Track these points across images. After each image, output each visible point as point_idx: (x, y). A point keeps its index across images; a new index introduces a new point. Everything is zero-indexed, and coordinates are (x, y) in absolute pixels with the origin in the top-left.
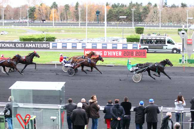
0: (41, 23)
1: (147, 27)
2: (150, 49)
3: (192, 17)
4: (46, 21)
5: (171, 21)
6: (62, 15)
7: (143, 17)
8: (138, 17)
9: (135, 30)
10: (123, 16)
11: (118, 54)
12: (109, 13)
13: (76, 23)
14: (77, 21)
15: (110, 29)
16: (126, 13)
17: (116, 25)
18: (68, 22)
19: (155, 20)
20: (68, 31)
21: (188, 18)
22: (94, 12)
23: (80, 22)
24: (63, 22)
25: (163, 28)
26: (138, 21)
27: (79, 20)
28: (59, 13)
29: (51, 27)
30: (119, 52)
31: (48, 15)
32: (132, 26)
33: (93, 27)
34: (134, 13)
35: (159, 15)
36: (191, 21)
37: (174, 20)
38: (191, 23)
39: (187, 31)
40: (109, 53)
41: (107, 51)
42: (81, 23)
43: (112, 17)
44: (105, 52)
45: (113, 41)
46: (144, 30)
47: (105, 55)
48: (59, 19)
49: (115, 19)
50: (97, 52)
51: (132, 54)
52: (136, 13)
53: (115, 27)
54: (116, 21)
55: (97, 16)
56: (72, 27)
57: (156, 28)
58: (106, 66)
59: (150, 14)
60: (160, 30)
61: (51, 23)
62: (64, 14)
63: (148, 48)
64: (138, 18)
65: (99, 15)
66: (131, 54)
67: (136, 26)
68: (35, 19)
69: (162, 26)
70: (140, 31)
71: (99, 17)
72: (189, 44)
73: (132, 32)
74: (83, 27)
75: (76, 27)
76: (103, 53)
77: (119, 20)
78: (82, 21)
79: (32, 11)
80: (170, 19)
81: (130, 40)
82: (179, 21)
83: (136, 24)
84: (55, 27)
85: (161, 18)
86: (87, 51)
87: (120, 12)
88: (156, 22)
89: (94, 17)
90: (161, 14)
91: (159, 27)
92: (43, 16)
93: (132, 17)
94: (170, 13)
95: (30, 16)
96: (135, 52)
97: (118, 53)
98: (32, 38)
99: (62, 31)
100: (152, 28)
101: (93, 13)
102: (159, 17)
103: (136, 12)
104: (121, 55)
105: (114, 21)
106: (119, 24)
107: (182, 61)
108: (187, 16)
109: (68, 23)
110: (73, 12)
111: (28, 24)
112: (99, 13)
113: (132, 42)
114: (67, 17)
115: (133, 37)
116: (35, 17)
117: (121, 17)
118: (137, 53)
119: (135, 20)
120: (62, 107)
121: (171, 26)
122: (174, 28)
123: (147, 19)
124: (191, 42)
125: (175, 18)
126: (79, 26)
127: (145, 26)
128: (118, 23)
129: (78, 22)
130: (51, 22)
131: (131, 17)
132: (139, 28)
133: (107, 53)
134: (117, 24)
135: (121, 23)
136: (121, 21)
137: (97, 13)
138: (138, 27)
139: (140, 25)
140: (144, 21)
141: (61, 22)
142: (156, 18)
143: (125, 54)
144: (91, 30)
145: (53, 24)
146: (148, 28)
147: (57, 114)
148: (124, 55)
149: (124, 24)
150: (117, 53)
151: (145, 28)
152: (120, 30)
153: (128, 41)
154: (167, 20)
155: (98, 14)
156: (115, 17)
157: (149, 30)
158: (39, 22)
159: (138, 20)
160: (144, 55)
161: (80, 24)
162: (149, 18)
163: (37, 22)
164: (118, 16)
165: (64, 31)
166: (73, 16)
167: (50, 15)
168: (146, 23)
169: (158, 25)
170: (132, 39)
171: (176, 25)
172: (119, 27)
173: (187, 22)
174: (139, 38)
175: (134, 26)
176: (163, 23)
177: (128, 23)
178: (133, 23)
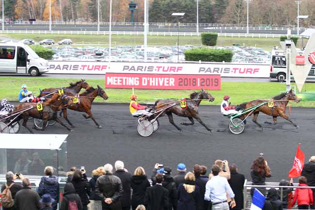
0: (27, 25)
1: (222, 32)
3: (306, 15)
4: (37, 22)
5: (268, 22)
6: (65, 10)
7: (217, 14)
8: (207, 14)
9: (200, 38)
10: (180, 12)
11: (168, 83)
12: (154, 6)
13: (92, 26)
14: (95, 21)
15: (155, 37)
16: (185, 8)
17: (166, 29)
18: (78, 23)
19: (239, 20)
20: (77, 40)
21: (299, 17)
22: (125, 5)
23: (99, 23)
24: (67, 23)
25: (253, 35)
26: (207, 22)
27: (97, 19)
28: (61, 6)
29: (46, 32)
30: (171, 79)
31: (41, 9)
32: (196, 31)
33: (124, 33)
34: (199, 8)
35: (245, 12)
36: (306, 22)
37: (274, 19)
38: (306, 26)
39: (298, 40)
40: (151, 82)
41: (147, 77)
42: (101, 26)
43: (159, 15)
44: (145, 80)
45: (160, 58)
46: (218, 39)
47: (143, 84)
48: (61, 17)
49: (165, 17)
50: (130, 78)
51: (194, 84)
52: (202, 7)
53: (165, 33)
54: (166, 21)
55: (130, 12)
56: (85, 32)
57: (239, 35)
59: (228, 8)
60: (247, 39)
61: (45, 25)
62: (71, 9)
65: (135, 11)
66: (192, 82)
67: (203, 32)
68: (16, 17)
69: (251, 32)
70: (209, 40)
71: (134, 14)
73: (195, 42)
74: (104, 33)
75: (91, 32)
76: (141, 81)
77: (171, 19)
78: (103, 21)
79: (12, 2)
80: (266, 19)
81: (192, 57)
82: (282, 23)
83: (203, 27)
84: (52, 32)
85: (249, 16)
86: (112, 78)
87: (174, 5)
89: (125, 14)
90: (250, 8)
91: (246, 32)
92: (31, 12)
93: (196, 14)
94: (267, 8)
95: (8, 12)
96: (199, 79)
97: (169, 80)
100: (232, 35)
101: (124, 7)
103: (204, 4)
104: (173, 85)
105: (163, 21)
106: (172, 27)
108: (297, 13)
109: (77, 26)
110: (87, 6)
111: (3, 27)
112: (135, 7)
113: (194, 60)
114: (75, 14)
115: (196, 52)
116: (16, 14)
117: (174, 14)
118: (203, 81)
119: (202, 20)
121: (268, 32)
122: (273, 35)
123: (224, 19)
125: (275, 16)
126: (97, 30)
128: (170, 25)
129: (96, 24)
130: (47, 23)
131: (193, 14)
132: (208, 35)
133: (149, 82)
134: (168, 27)
135: (175, 25)
136: (175, 22)
137: (130, 7)
138: (206, 33)
139: (210, 29)
140: (218, 21)
141: (63, 23)
142: (240, 16)
143: (181, 84)
144: (120, 37)
145: (50, 27)
146: (225, 34)
148: (179, 85)
149: (180, 27)
150: (166, 82)
151: (219, 34)
152: (173, 38)
153: (186, 59)
154: (260, 20)
155: (132, 9)
157: (226, 39)
158: (24, 23)
159: (207, 20)
160: (216, 84)
161: (99, 27)
162: (227, 16)
163: (20, 23)
164: (169, 12)
166: (86, 12)
167: (43, 11)
168: (222, 25)
169: (244, 30)
170: (194, 55)
171: (276, 29)
172: (171, 34)
173: (298, 24)
174: (208, 52)
175: (199, 32)
176: (254, 26)
177: (188, 25)
178: (197, 24)
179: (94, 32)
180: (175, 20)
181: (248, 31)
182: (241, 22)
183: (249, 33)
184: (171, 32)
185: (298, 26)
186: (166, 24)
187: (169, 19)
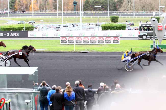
0: (21, 14)
1: (121, 15)
3: (164, 6)
4: (27, 12)
5: (144, 10)
6: (41, 6)
7: (118, 6)
9: (110, 18)
10: (99, 5)
12: (86, 3)
13: (54, 13)
14: (56, 11)
15: (87, 19)
16: (101, 3)
17: (92, 15)
18: (47, 12)
19: (129, 9)
20: (47, 21)
21: (160, 7)
22: (71, 2)
23: (58, 12)
24: (42, 12)
25: (137, 17)
26: (113, 10)
27: (57, 10)
28: (38, 4)
29: (31, 17)
31: (28, 6)
32: (107, 15)
33: (71, 17)
34: (109, 3)
35: (133, 5)
36: (164, 10)
37: (147, 9)
38: (164, 11)
39: (160, 19)
42: (59, 13)
43: (89, 7)
45: (89, 29)
46: (119, 19)
48: (38, 9)
52: (111, 3)
53: (91, 17)
54: (92, 10)
56: (51, 17)
57: (130, 17)
58: (81, 52)
59: (124, 3)
60: (134, 19)
61: (30, 14)
62: (43, 5)
64: (114, 7)
65: (76, 6)
67: (111, 15)
68: (15, 10)
69: (136, 15)
70: (115, 19)
71: (76, 7)
72: (160, 30)
73: (107, 20)
74: (61, 17)
75: (54, 17)
77: (95, 9)
78: (60, 11)
79: (13, 2)
82: (152, 10)
83: (111, 13)
84: (34, 17)
85: (135, 7)
87: (96, 2)
89: (71, 7)
90: (135, 3)
91: (133, 15)
92: (23, 7)
93: (108, 7)
94: (144, 3)
95: (11, 7)
98: (12, 28)
99: (41, 21)
100: (126, 17)
101: (71, 3)
102: (133, 6)
103: (112, 1)
107: (153, 46)
108: (159, 5)
109: (47, 14)
110: (52, 3)
111: (9, 15)
112: (76, 3)
113: (106, 30)
114: (46, 8)
115: (107, 25)
116: (15, 8)
117: (96, 6)
119: (111, 9)
120: (35, 91)
121: (144, 15)
122: (147, 17)
123: (122, 9)
125: (148, 7)
126: (57, 16)
127: (119, 15)
128: (94, 12)
129: (56, 12)
130: (31, 13)
131: (106, 7)
132: (114, 17)
134: (93, 13)
135: (97, 12)
136: (97, 11)
137: (74, 3)
139: (115, 14)
140: (119, 10)
141: (40, 12)
142: (130, 7)
144: (69, 19)
145: (33, 15)
146: (123, 17)
147: (31, 98)
149: (100, 13)
151: (119, 17)
152: (96, 19)
153: (102, 29)
154: (140, 9)
155: (75, 5)
156: (91, 7)
157: (123, 19)
158: (19, 13)
159: (113, 9)
161: (58, 14)
162: (123, 7)
163: (17, 13)
164: (94, 6)
165: (43, 21)
166: (51, 6)
168: (121, 12)
169: (132, 14)
170: (106, 27)
171: (149, 13)
172: (95, 17)
173: (160, 11)
174: (114, 25)
175: (109, 15)
176: (137, 12)
177: (104, 12)
178: (108, 12)
179: (56, 17)
180: (97, 10)
181: (134, 15)
182: (131, 10)
183: (135, 15)
184: (95, 16)
185: (160, 12)
186: (92, 12)
187: (94, 9)
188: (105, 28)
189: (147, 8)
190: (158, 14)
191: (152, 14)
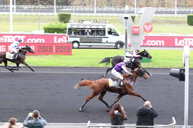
1: (75, 13)
2: (83, 42)
5: (111, 4)
9: (57, 17)
15: (20, 17)
17: (29, 11)
19: (88, 3)
25: (99, 14)
26: (63, 5)
32: (54, 12)
36: (141, 4)
38: (141, 7)
39: (135, 18)
46: (71, 18)
51: (51, 50)
53: (29, 14)
54: (30, 4)
57: (88, 14)
60: (94, 18)
63: (79, 41)
66: (48, 49)
67: (59, 12)
69: (98, 12)
70: (65, 18)
72: (136, 34)
73: (53, 20)
76: (7, 48)
82: (123, 5)
83: (59, 8)
88: (89, 5)
96: (54, 47)
105: (27, 4)
115: (53, 27)
118: (57, 48)
119: (59, 3)
121: (111, 12)
123: (76, 2)
124: (139, 31)
127: (72, 12)
128: (33, 7)
132: (64, 14)
134: (31, 8)
135: (37, 7)
136: (37, 5)
138: (62, 13)
139: (66, 10)
140: (72, 4)
143: (39, 50)
146: (77, 14)
148: (39, 52)
149: (41, 9)
151: (72, 14)
152: (35, 17)
153: (45, 32)
154: (105, 3)
159: (62, 3)
160: (68, 50)
168: (75, 7)
169: (92, 11)
170: (51, 29)
171: (118, 10)
172: (34, 14)
173: (135, 6)
174: (63, 27)
175: (57, 12)
176: (100, 7)
177: (47, 7)
178: (55, 7)
180: (37, 3)
181: (95, 12)
182: (90, 5)
183: (96, 13)
184: (34, 13)
185: (135, 7)
186: (30, 6)
187: (32, 3)
188: (50, 32)
189: (115, 2)
190: (132, 10)
191: (123, 10)
